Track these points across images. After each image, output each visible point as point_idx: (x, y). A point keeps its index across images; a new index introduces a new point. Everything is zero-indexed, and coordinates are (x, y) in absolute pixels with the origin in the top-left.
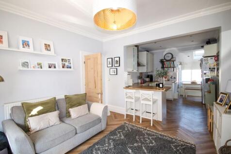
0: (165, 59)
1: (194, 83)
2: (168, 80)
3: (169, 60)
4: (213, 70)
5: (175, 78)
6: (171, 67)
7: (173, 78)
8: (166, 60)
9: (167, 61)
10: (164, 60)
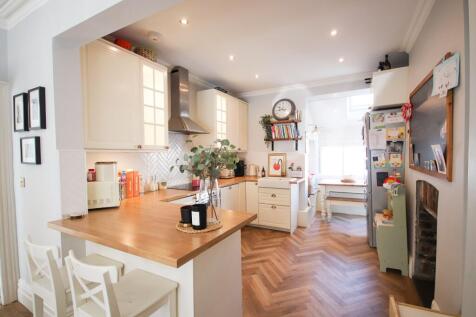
0: (275, 116)
1: (347, 182)
2: (283, 175)
3: (285, 120)
4: (399, 147)
5: (299, 169)
6: (288, 139)
7: (295, 168)
8: (277, 118)
9: (281, 121)
10: (273, 120)
